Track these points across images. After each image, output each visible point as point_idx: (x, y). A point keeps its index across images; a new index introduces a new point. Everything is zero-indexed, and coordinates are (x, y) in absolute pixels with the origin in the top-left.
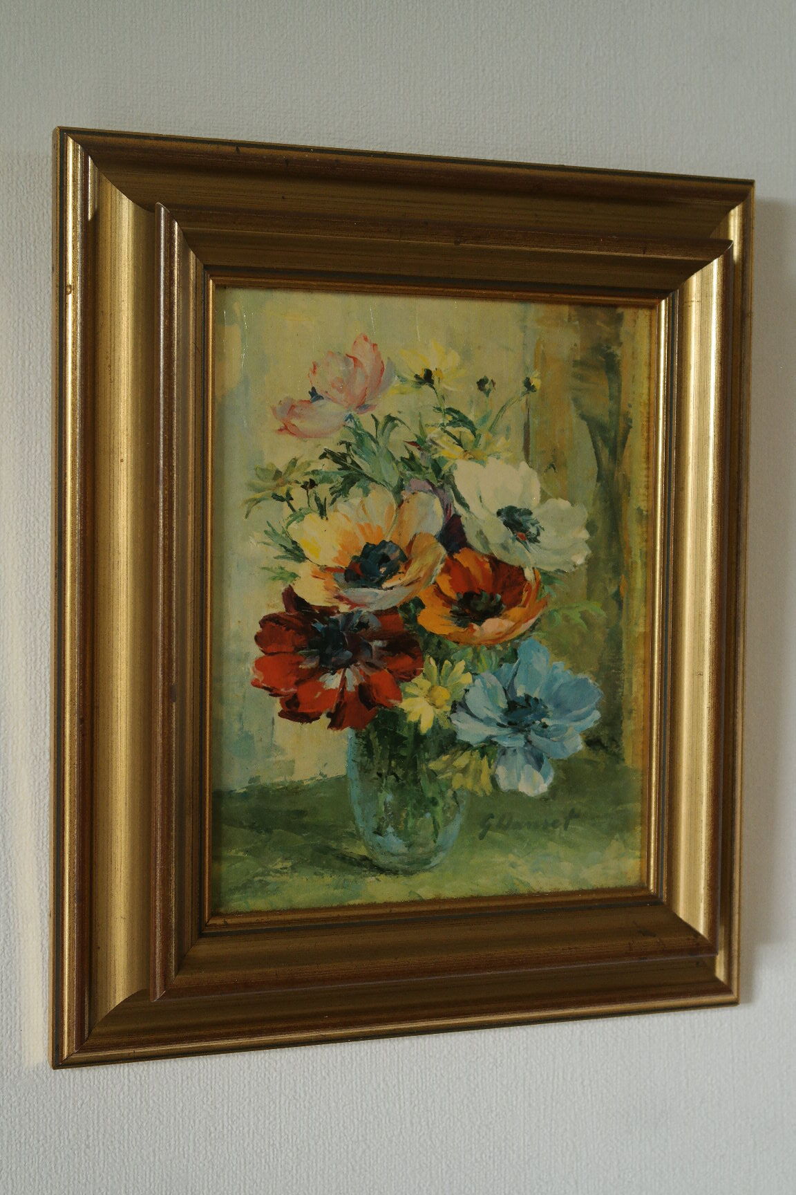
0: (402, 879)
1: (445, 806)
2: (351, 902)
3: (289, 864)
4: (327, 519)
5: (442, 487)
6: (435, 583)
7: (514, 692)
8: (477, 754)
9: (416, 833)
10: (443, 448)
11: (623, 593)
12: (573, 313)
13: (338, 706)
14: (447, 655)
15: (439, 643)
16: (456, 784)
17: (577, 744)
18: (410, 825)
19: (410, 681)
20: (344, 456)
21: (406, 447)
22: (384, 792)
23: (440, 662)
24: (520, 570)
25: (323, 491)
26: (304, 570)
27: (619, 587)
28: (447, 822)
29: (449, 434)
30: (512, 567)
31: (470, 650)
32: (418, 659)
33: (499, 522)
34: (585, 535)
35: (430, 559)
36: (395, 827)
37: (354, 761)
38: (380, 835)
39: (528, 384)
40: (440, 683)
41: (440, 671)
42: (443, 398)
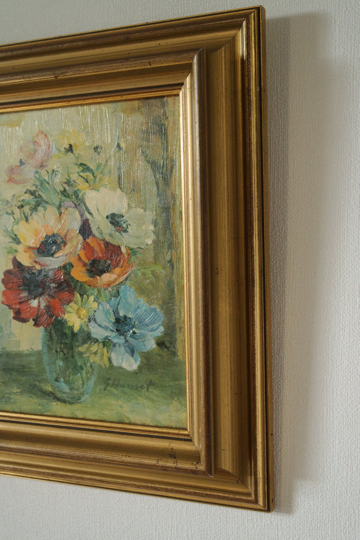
0: (69, 406)
1: (87, 371)
2: (46, 414)
3: (19, 391)
4: (29, 223)
5: (79, 205)
6: (78, 254)
7: (118, 313)
8: (101, 345)
9: (74, 383)
10: (79, 184)
11: (174, 260)
12: (141, 104)
13: (37, 316)
14: (85, 293)
15: (81, 286)
16: (91, 360)
17: (151, 345)
18: (71, 378)
19: (68, 305)
20: (35, 191)
21: (62, 185)
22: (59, 360)
23: (82, 295)
24: (119, 248)
25: (27, 209)
26: (20, 248)
27: (172, 257)
28: (88, 379)
29: (82, 177)
30: (115, 246)
31: (96, 290)
32: (71, 292)
33: (108, 221)
34: (152, 227)
35: (75, 242)
36: (64, 378)
37: (45, 343)
38: (58, 382)
39: (119, 146)
40: (82, 307)
41: (82, 301)
42: (78, 158)
